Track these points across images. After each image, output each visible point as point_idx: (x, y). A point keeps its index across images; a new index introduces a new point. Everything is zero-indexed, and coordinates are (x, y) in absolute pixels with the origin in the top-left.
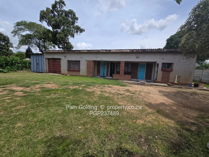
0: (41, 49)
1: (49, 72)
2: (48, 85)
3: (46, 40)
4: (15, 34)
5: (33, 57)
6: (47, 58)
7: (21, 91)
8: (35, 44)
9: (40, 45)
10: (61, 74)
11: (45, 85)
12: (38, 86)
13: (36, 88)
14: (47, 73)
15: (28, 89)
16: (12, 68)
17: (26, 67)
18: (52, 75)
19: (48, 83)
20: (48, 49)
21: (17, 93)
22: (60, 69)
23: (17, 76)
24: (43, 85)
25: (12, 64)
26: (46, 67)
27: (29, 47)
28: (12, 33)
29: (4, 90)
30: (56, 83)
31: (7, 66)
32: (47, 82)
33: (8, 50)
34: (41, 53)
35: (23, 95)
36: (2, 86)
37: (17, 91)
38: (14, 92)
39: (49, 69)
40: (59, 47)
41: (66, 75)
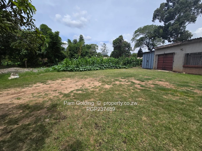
0: (149, 48)
1: (158, 68)
2: (160, 82)
3: (156, 38)
4: (133, 41)
5: (145, 55)
6: (157, 55)
7: (139, 84)
8: (145, 45)
9: (149, 44)
10: (172, 71)
11: (157, 81)
12: (151, 81)
13: (150, 84)
14: (155, 69)
15: (143, 84)
16: (130, 66)
17: (138, 64)
18: (161, 71)
19: (160, 81)
20: (156, 46)
21: (136, 85)
22: (172, 65)
23: (133, 71)
24: (155, 81)
25: (131, 63)
26: (155, 64)
27: (140, 48)
28: (131, 40)
29: (128, 81)
30: (169, 81)
31: (128, 64)
32: (158, 79)
33: (129, 52)
34: (149, 51)
35: (141, 88)
36: (127, 78)
37: (136, 84)
38: (134, 84)
39: (158, 65)
40: (170, 41)
41: (179, 72)
